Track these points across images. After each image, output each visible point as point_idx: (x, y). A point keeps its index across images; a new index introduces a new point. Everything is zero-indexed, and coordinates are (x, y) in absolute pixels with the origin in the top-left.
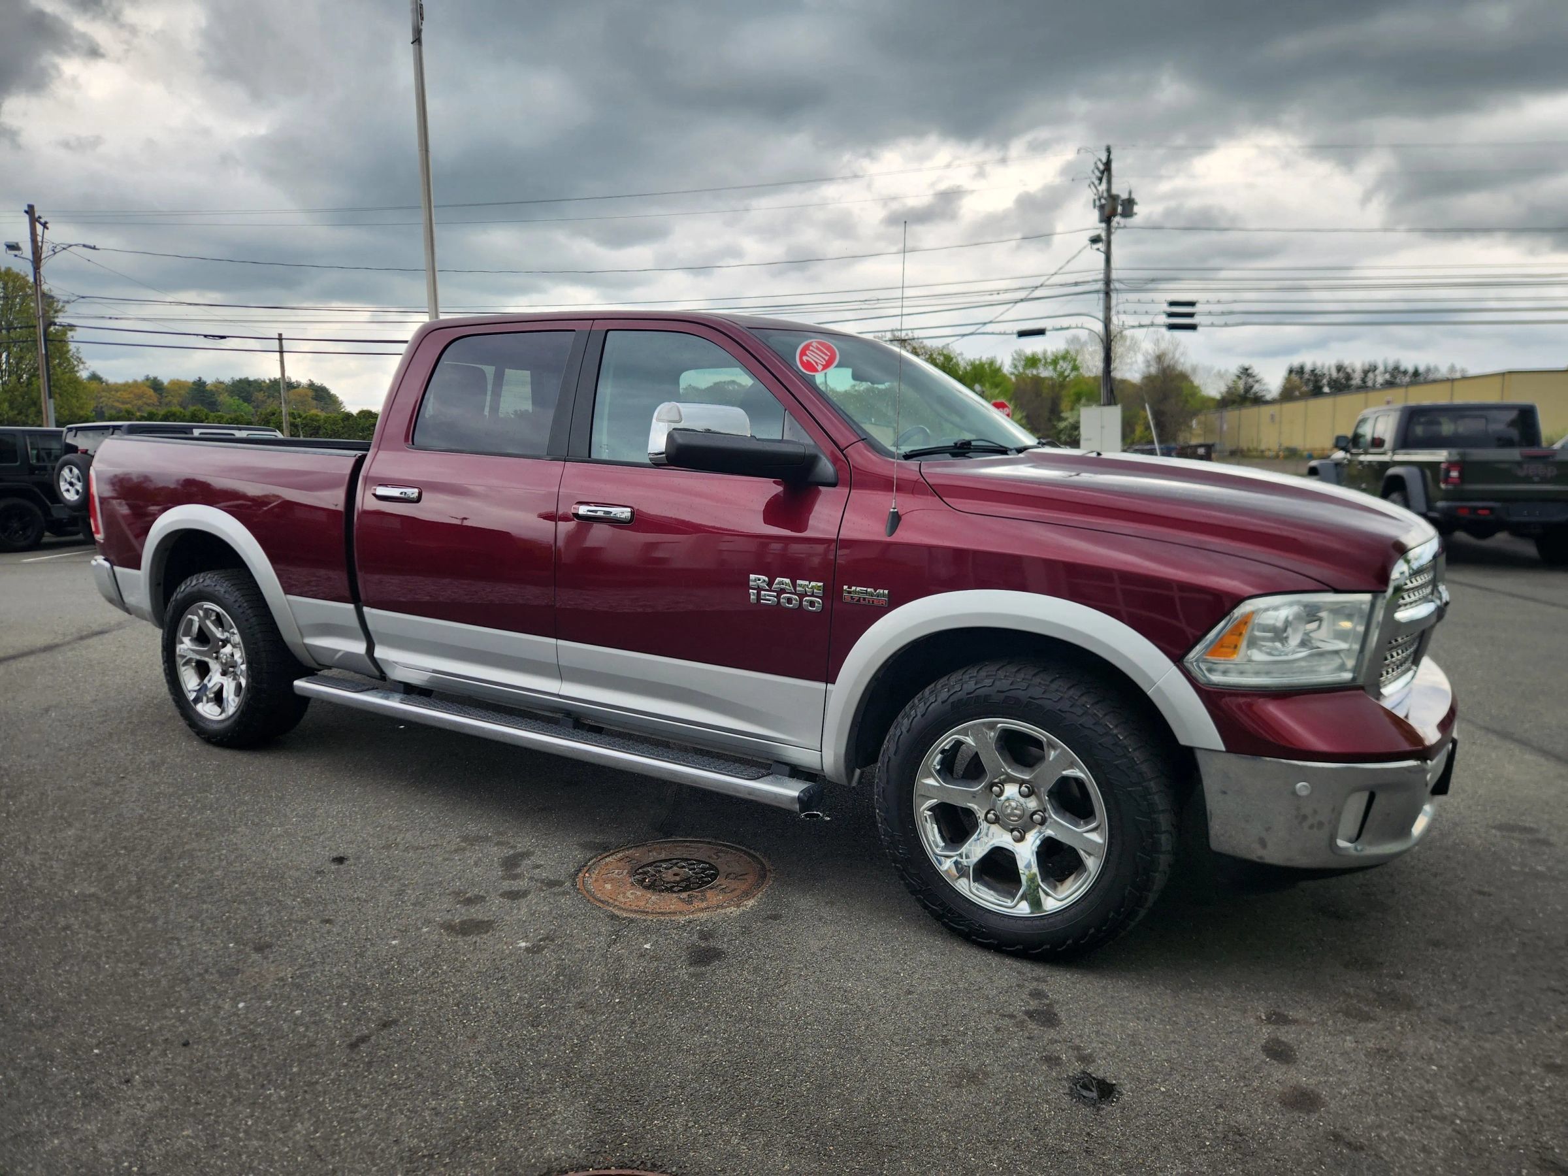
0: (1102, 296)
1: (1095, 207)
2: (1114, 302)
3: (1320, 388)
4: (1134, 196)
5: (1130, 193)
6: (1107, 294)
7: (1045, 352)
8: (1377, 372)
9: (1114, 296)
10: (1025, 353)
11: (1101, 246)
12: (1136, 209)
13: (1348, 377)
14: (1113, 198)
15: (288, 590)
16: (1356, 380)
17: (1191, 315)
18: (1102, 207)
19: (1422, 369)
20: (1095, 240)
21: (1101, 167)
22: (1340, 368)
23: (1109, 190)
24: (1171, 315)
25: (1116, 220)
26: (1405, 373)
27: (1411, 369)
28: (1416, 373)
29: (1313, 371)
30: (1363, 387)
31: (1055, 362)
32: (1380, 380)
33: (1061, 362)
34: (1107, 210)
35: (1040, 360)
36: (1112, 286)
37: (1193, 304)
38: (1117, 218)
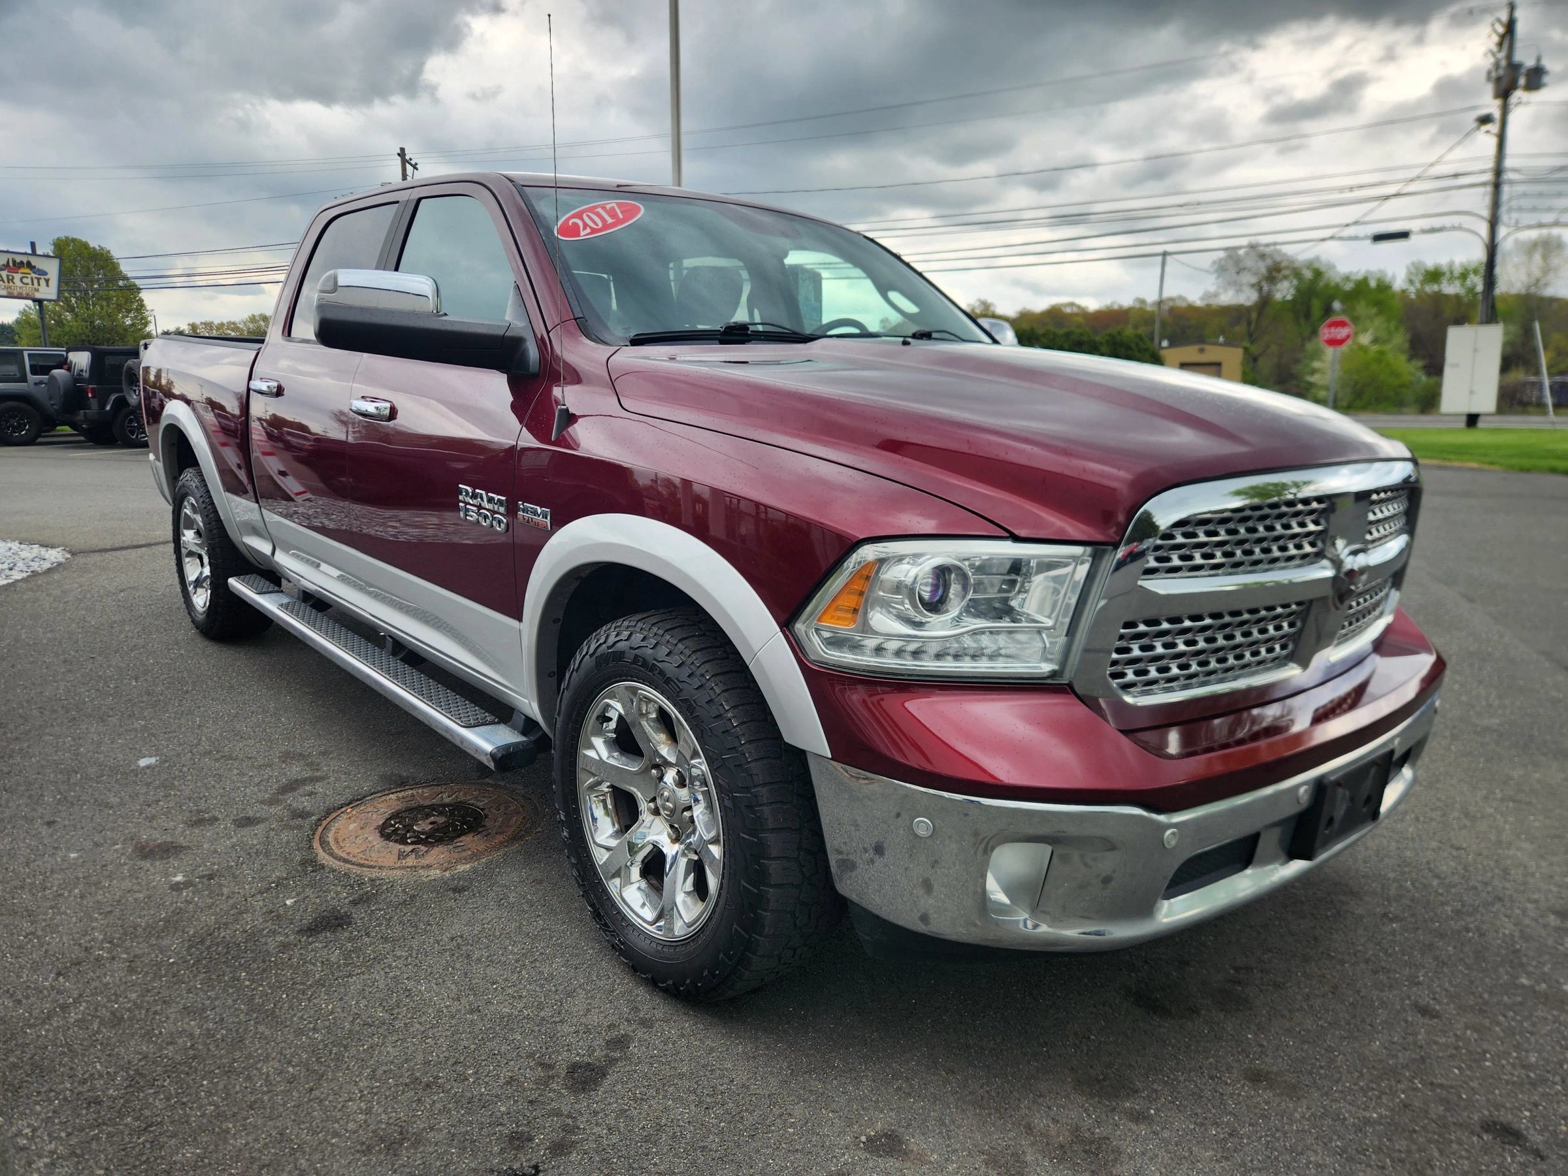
0: (1489, 189)
1: (1489, 80)
2: (1504, 197)
4: (1543, 63)
6: (1497, 187)
7: (1451, 264)
9: (1505, 189)
11: (1492, 127)
12: (1546, 79)
14: (1514, 68)
18: (1498, 80)
20: (1486, 120)
21: (1501, 30)
23: (1510, 57)
25: (1518, 95)
31: (1464, 276)
33: (1472, 276)
34: (1504, 84)
35: (1443, 274)
36: (1504, 178)
38: (1518, 92)
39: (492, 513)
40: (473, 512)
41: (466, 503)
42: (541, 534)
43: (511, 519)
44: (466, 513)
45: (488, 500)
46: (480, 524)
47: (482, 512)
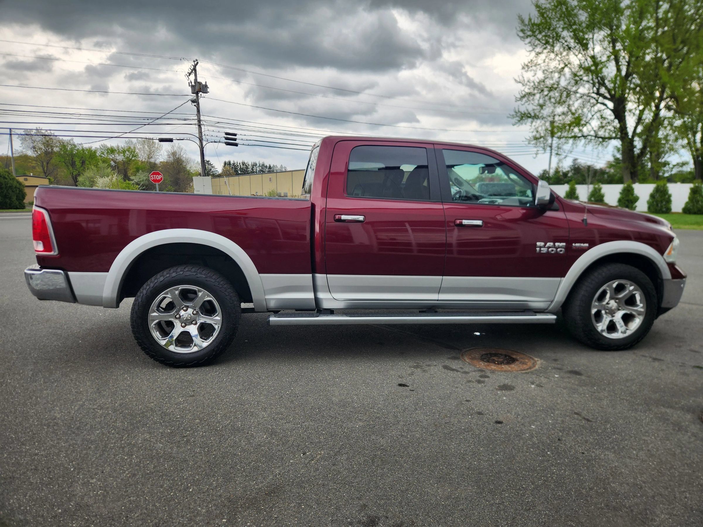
0: (197, 126)
1: (189, 86)
2: (203, 130)
3: (237, 171)
4: (207, 84)
5: (206, 82)
6: (200, 126)
7: (118, 147)
8: (257, 166)
9: (202, 127)
10: (107, 147)
11: (195, 104)
12: (208, 90)
13: (247, 168)
14: (200, 83)
15: (261, 270)
16: (250, 169)
17: (235, 140)
18: (192, 86)
19: (272, 166)
20: (193, 101)
21: (191, 67)
22: (243, 164)
23: (196, 80)
24: (226, 139)
26: (266, 167)
27: (268, 166)
28: (270, 167)
29: (234, 164)
30: (253, 172)
31: (123, 152)
32: (258, 169)
33: (127, 152)
34: (197, 88)
35: (115, 150)
36: (201, 123)
37: (235, 135)
38: (201, 93)
39: (557, 248)
40: (544, 250)
41: (540, 247)
42: (582, 251)
43: (568, 248)
44: (540, 250)
45: (554, 245)
46: (548, 252)
47: (550, 249)
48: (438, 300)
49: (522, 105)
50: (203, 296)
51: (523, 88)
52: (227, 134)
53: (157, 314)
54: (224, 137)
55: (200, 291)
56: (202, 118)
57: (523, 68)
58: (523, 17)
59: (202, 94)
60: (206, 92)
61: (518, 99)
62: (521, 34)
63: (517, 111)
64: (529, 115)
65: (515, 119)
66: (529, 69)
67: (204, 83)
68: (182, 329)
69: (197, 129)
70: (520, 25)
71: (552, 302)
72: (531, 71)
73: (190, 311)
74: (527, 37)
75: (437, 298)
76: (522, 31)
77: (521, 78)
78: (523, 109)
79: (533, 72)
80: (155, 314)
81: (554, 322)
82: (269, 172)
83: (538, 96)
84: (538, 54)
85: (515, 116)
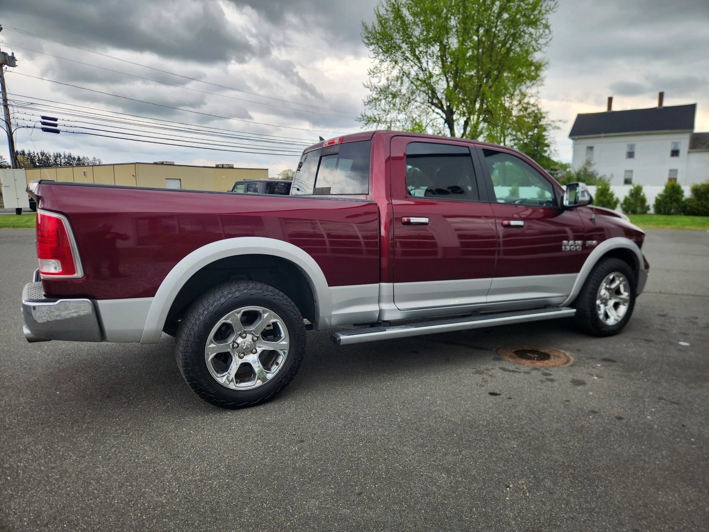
3: (35, 163)
4: (15, 56)
5: (13, 54)
8: (61, 158)
9: (10, 108)
12: (17, 63)
13: (48, 159)
14: (4, 54)
16: (52, 161)
17: (56, 125)
19: (81, 158)
22: (43, 154)
24: (43, 123)
26: (74, 158)
27: (76, 157)
28: (79, 159)
29: (29, 154)
30: (56, 165)
32: (63, 161)
36: (8, 102)
37: (56, 120)
38: (6, 66)
39: (576, 246)
40: (568, 248)
41: (565, 246)
42: (593, 247)
43: (584, 246)
44: (565, 248)
45: (575, 243)
46: (570, 250)
47: (572, 247)
48: (486, 303)
49: (370, 109)
50: (269, 318)
51: (370, 93)
52: (43, 118)
53: (215, 346)
54: (40, 122)
55: (264, 312)
56: (8, 97)
57: (370, 74)
58: (367, 24)
59: (8, 67)
60: (14, 66)
61: (367, 103)
62: (366, 41)
63: (364, 115)
64: (374, 120)
65: (362, 122)
66: (375, 76)
67: (10, 55)
68: (241, 361)
69: (3, 110)
70: (364, 32)
71: (568, 296)
72: (376, 77)
73: (249, 337)
74: (372, 44)
75: (485, 301)
76: (367, 38)
77: (369, 83)
78: (369, 113)
79: (378, 78)
80: (212, 345)
81: (573, 315)
82: (78, 165)
83: (383, 101)
84: (382, 61)
85: (362, 119)
